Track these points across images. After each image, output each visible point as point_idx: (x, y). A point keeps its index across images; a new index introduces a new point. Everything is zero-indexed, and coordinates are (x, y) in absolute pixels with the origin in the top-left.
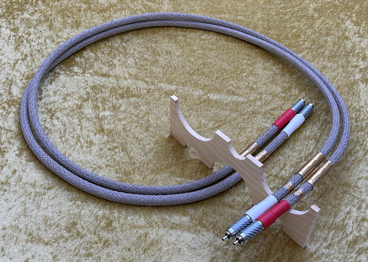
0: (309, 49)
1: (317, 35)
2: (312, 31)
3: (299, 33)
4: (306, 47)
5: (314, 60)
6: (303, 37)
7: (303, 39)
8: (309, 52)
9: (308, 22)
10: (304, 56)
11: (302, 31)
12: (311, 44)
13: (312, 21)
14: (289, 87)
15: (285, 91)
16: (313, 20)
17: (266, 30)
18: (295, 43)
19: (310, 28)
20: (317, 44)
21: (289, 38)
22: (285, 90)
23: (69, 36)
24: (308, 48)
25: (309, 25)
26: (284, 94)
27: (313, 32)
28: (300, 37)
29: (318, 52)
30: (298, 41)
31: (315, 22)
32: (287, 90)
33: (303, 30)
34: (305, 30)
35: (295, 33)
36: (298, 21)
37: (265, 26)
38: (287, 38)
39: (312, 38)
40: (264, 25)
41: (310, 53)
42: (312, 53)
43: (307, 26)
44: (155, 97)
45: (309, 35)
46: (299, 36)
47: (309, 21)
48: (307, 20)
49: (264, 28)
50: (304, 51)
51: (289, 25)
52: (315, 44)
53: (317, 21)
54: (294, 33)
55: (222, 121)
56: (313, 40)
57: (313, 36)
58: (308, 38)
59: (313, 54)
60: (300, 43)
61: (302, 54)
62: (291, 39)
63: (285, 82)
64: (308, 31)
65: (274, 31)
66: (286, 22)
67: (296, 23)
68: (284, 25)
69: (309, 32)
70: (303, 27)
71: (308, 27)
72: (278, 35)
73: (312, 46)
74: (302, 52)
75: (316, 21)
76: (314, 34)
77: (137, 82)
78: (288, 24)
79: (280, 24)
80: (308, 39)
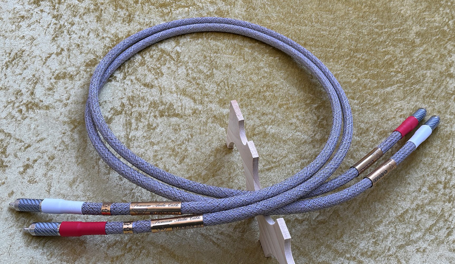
0: (401, 83)
1: (415, 66)
2: (409, 60)
3: (393, 61)
4: (398, 80)
5: (405, 98)
6: (396, 67)
7: (396, 69)
8: (400, 86)
9: (406, 49)
10: (393, 91)
11: (396, 59)
12: (405, 78)
13: (411, 48)
14: (367, 129)
15: (361, 134)
16: (413, 47)
17: (352, 52)
18: (384, 73)
19: (407, 56)
20: (412, 79)
21: (379, 66)
22: (362, 132)
23: (118, 31)
24: (400, 81)
25: (406, 53)
26: (359, 137)
27: (410, 62)
28: (393, 67)
29: (411, 89)
30: (389, 72)
31: (415, 50)
32: (364, 133)
33: (398, 57)
34: (400, 58)
35: (388, 60)
36: (394, 45)
37: (352, 47)
38: (376, 66)
39: (407, 70)
40: (352, 45)
41: (402, 88)
42: (404, 88)
43: (403, 54)
44: (201, 121)
45: (404, 65)
46: (392, 65)
47: (408, 48)
48: (405, 46)
49: (350, 50)
50: (395, 85)
51: (383, 49)
52: (409, 78)
53: (418, 49)
54: (386, 60)
55: (275, 162)
56: (408, 72)
57: (409, 68)
58: (402, 68)
59: (404, 90)
60: (392, 74)
61: (392, 89)
62: (381, 67)
63: (363, 122)
64: (404, 59)
65: (361, 55)
66: (379, 46)
67: (392, 48)
68: (376, 48)
69: (406, 61)
70: (399, 54)
71: (405, 55)
72: (366, 61)
73: (405, 79)
74: (391, 85)
75: (416, 48)
76: (411, 65)
77: (183, 98)
78: (381, 48)
79: (371, 46)
80: (402, 71)
